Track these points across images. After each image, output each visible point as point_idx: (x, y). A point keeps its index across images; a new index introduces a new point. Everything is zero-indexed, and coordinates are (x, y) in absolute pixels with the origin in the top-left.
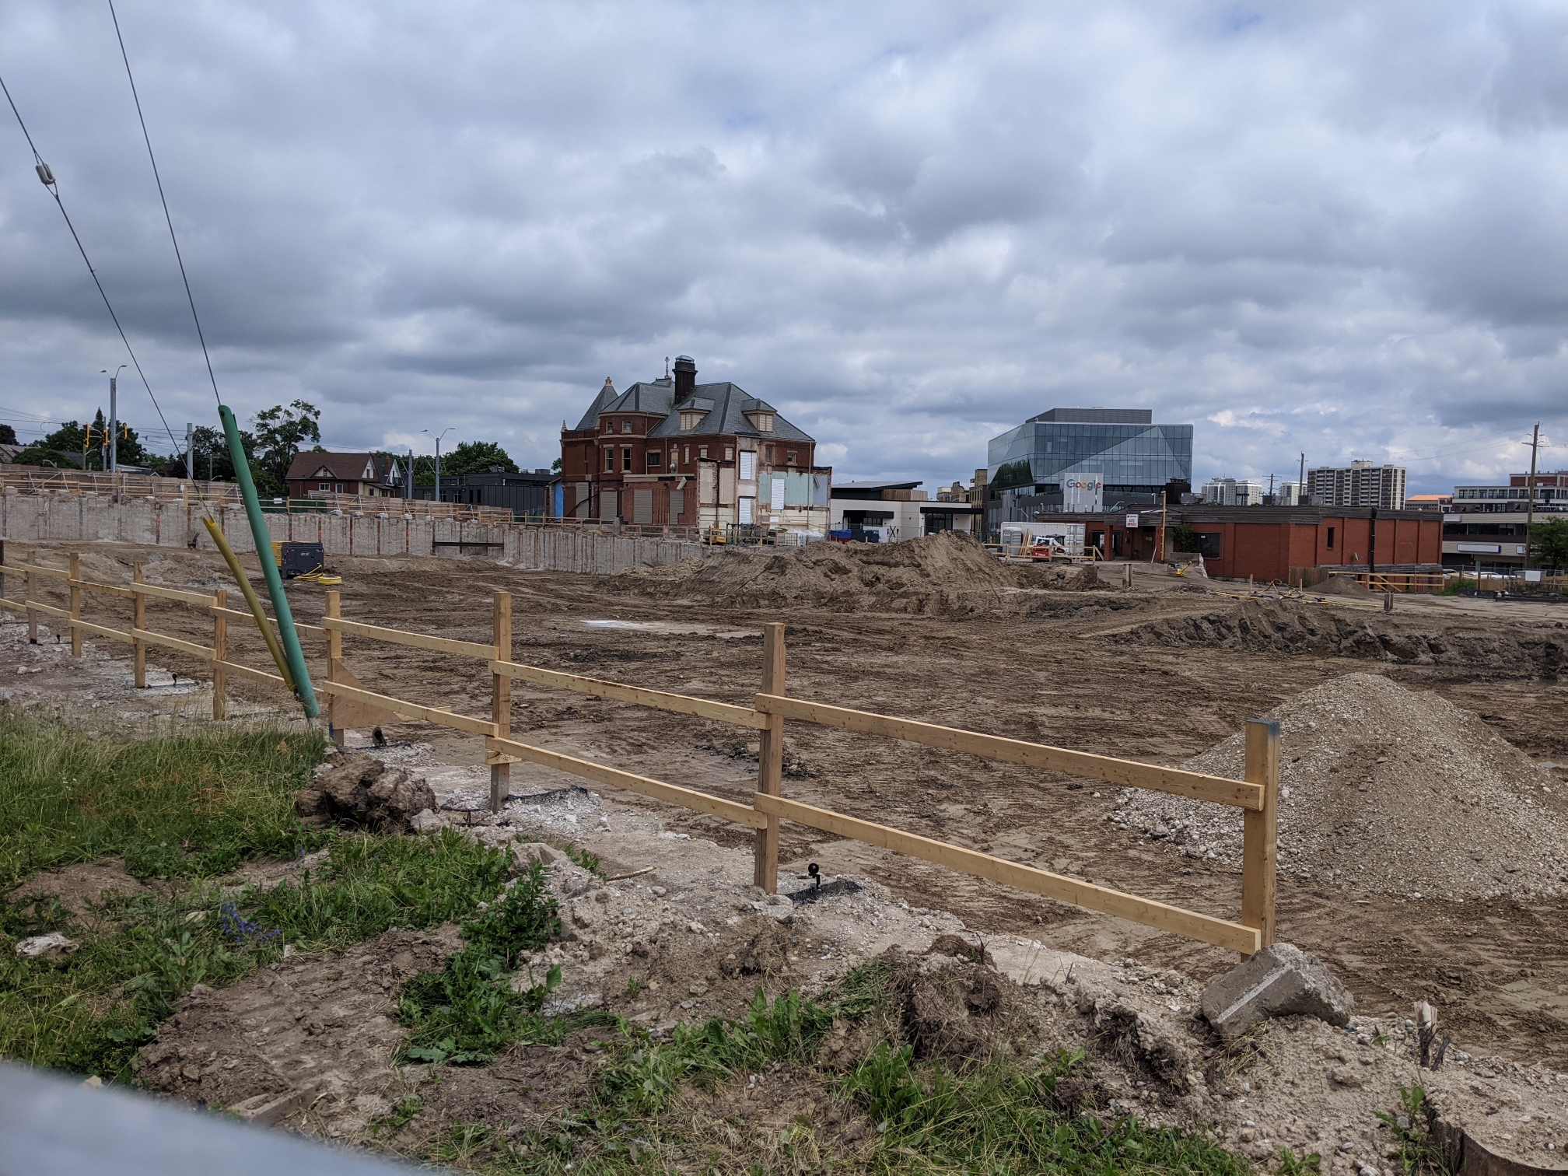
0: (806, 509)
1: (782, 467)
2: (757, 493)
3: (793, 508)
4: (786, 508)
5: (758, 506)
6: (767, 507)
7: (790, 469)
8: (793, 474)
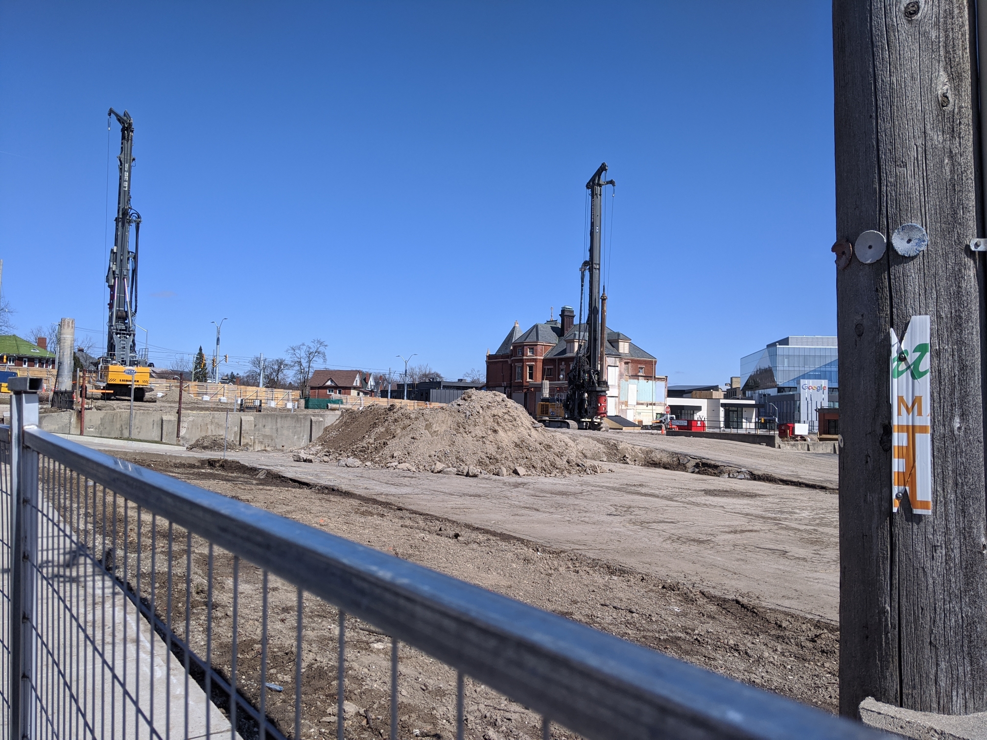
0: (651, 404)
1: (636, 376)
2: (619, 394)
3: (642, 404)
4: (638, 404)
5: (619, 402)
6: (626, 404)
7: (640, 378)
8: (642, 381)
